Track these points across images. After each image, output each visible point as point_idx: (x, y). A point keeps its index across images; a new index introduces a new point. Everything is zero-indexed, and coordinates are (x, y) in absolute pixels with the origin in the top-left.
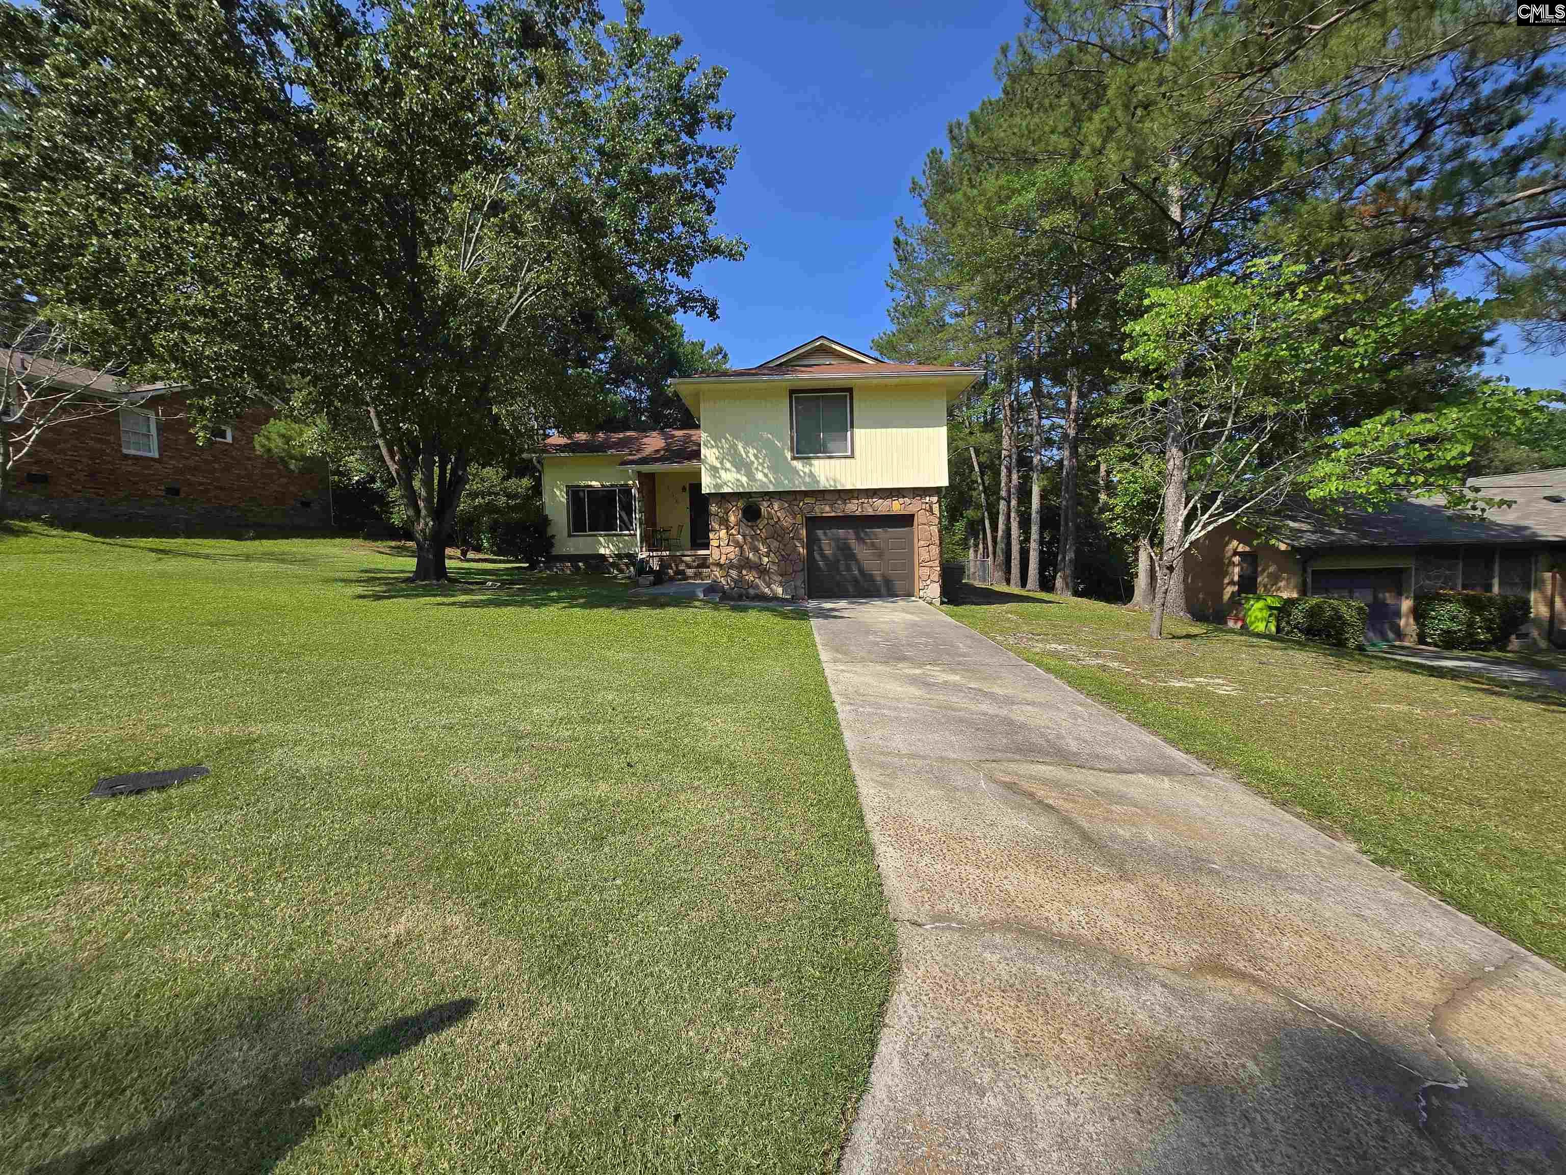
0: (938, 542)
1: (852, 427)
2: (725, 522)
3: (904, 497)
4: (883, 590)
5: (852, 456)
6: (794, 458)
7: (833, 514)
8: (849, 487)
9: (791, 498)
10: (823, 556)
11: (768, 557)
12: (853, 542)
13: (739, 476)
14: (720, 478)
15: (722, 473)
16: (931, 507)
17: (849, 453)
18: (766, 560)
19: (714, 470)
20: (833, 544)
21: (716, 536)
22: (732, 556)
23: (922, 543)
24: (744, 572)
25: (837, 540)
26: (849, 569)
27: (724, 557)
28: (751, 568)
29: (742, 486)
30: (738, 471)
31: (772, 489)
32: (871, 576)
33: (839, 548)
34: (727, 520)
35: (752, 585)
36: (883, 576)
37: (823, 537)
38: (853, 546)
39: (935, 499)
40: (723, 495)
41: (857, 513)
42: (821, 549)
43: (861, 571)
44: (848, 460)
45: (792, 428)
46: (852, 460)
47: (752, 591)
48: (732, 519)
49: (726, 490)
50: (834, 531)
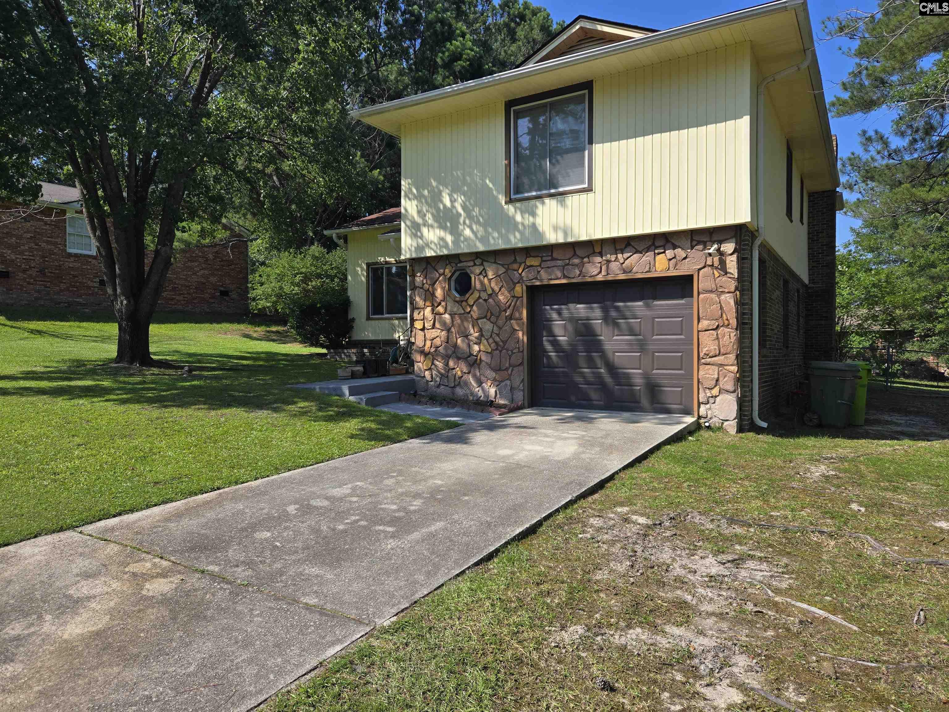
0: (734, 322)
1: (591, 142)
2: (429, 296)
3: (674, 247)
4: (645, 402)
5: (589, 189)
6: (510, 201)
7: (564, 281)
8: (584, 238)
9: (509, 259)
10: (555, 343)
11: (478, 344)
12: (597, 323)
13: (442, 234)
14: (421, 237)
15: (425, 230)
16: (723, 263)
17: (586, 186)
18: (476, 348)
19: (416, 228)
20: (570, 327)
21: (421, 316)
22: (438, 342)
23: (704, 324)
24: (451, 364)
25: (573, 320)
26: (591, 363)
27: (428, 343)
28: (459, 358)
29: (446, 246)
30: (442, 227)
31: (481, 248)
32: (628, 376)
33: (578, 333)
34: (433, 295)
35: (459, 382)
36: (646, 376)
37: (555, 316)
38: (598, 330)
39: (729, 247)
40: (428, 260)
41: (600, 278)
42: (551, 334)
43: (612, 368)
44: (583, 196)
45: (508, 157)
46: (591, 195)
47: (460, 392)
48: (439, 293)
49: (429, 253)
50: (571, 306)
